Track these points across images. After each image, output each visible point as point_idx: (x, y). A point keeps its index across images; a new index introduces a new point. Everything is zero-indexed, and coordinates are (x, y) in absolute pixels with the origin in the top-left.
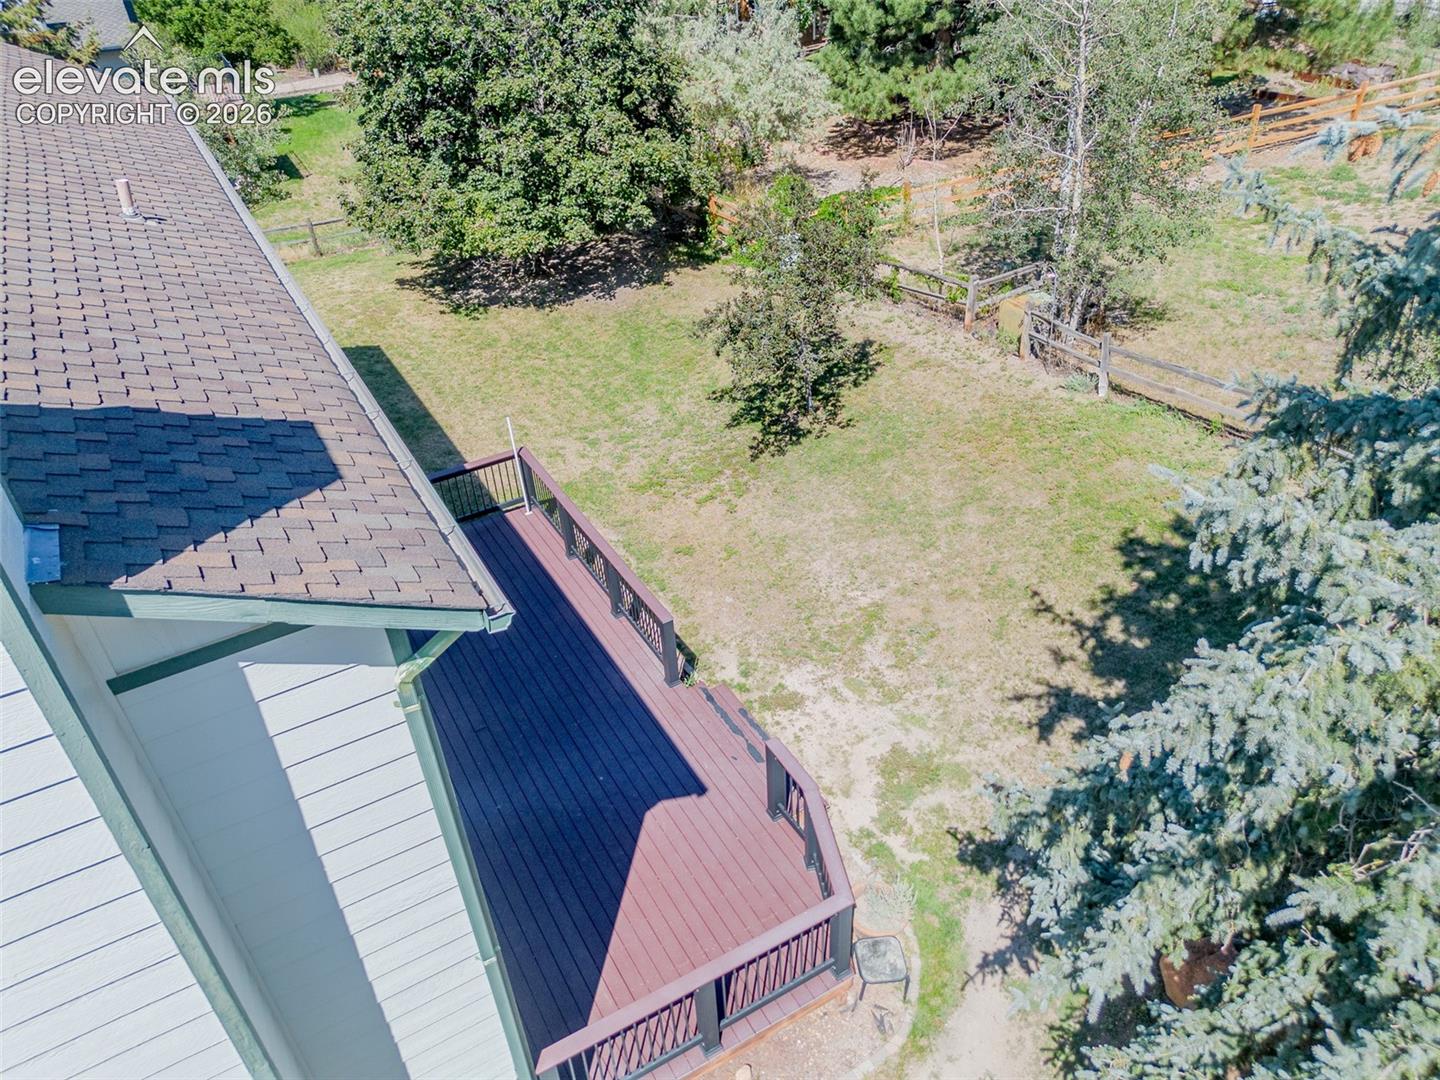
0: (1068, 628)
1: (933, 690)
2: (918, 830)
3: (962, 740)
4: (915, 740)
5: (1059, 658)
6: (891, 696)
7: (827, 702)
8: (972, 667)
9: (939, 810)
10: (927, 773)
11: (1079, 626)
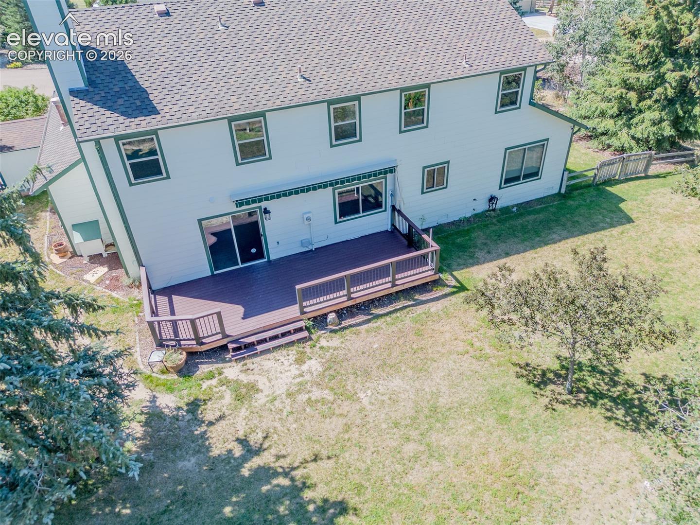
0: (296, 464)
1: (288, 408)
2: (215, 389)
3: (252, 412)
4: (261, 399)
5: (278, 457)
6: (289, 395)
7: (297, 372)
8: (294, 426)
9: (222, 397)
10: (239, 398)
11: (294, 469)
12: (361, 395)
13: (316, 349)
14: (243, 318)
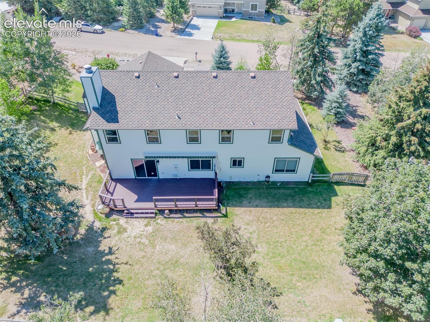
0: (119, 263)
1: (131, 242)
2: (114, 226)
3: (119, 239)
4: (126, 235)
5: (117, 258)
6: (135, 237)
7: (143, 230)
8: (129, 249)
9: (114, 230)
10: (119, 232)
11: (117, 264)
12: (158, 247)
13: (155, 223)
14: (135, 202)
